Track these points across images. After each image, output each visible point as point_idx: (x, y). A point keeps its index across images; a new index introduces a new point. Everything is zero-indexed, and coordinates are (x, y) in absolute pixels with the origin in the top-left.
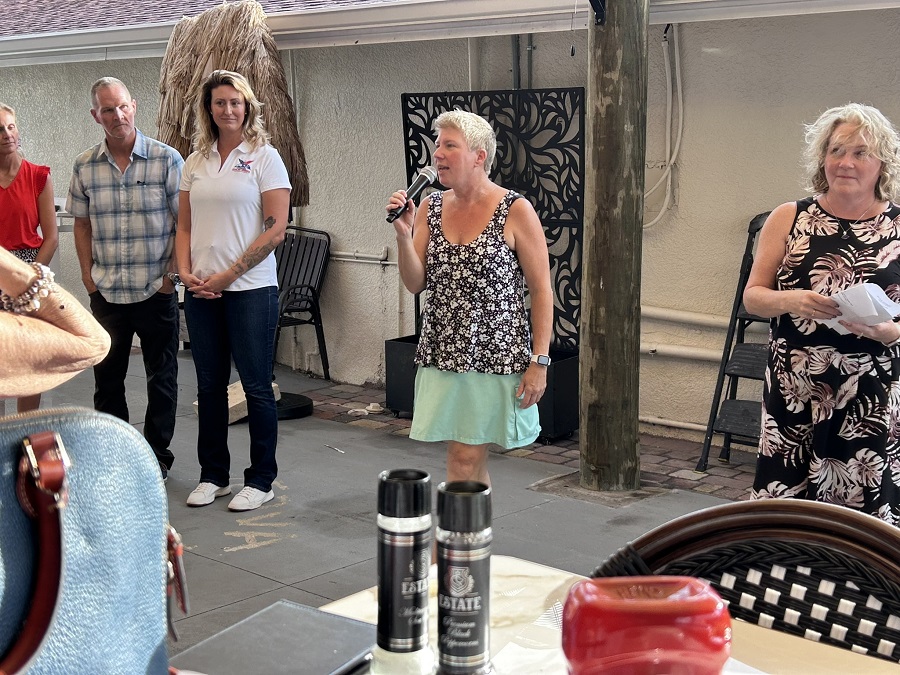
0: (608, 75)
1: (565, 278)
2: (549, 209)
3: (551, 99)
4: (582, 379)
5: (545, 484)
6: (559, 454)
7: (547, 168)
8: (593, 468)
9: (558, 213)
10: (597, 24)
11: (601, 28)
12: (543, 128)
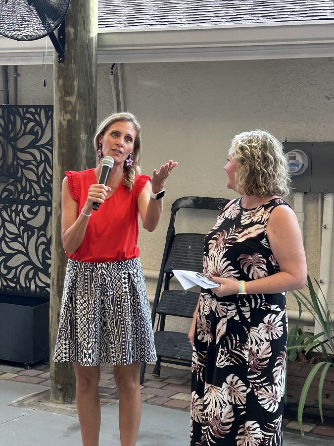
0: (67, 99)
1: (42, 243)
2: (30, 192)
3: (31, 113)
4: (52, 320)
5: (23, 400)
6: (36, 376)
7: (29, 162)
8: (59, 387)
9: (37, 196)
10: (60, 61)
11: (62, 65)
12: (25, 134)
